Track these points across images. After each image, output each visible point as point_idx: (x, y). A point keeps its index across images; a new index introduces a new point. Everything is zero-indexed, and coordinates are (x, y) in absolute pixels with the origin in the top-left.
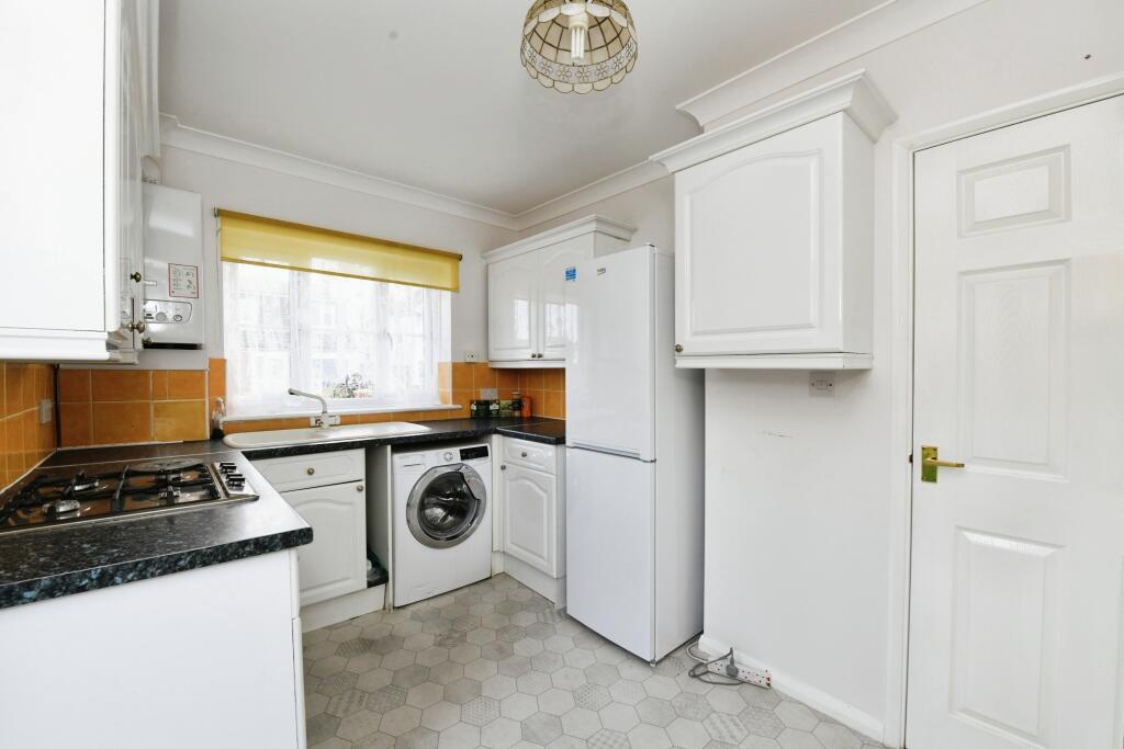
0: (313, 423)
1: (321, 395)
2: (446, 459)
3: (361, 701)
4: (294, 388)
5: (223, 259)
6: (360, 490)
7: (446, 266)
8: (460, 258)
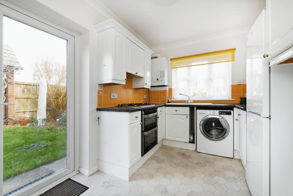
0: (186, 102)
1: (188, 95)
2: (213, 113)
3: (170, 162)
4: (181, 93)
5: (172, 68)
6: (187, 117)
7: (230, 54)
8: (235, 49)
